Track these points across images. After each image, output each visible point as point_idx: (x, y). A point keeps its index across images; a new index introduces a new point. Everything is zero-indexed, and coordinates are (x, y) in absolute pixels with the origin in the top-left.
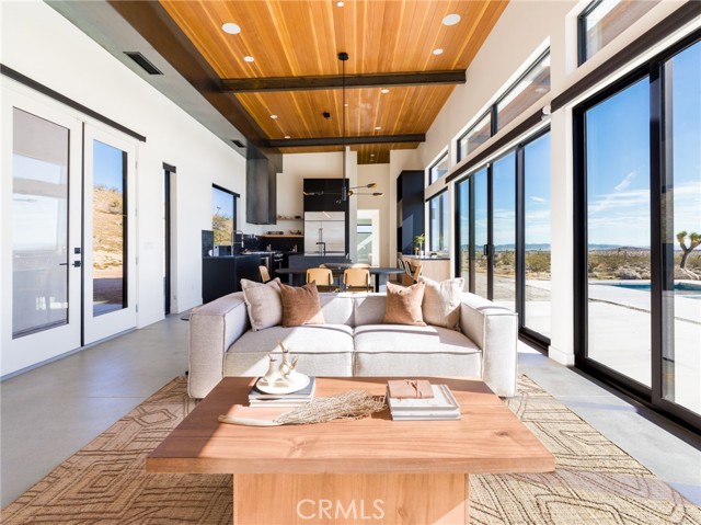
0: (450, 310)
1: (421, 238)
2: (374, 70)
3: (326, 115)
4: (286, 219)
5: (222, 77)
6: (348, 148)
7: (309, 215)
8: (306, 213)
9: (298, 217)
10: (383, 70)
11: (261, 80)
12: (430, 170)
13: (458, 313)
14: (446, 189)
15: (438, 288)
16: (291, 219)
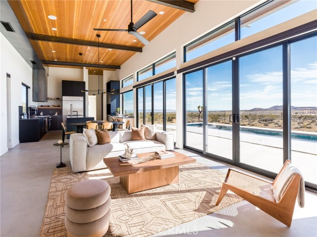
0: (153, 134)
1: (118, 109)
2: (109, 42)
3: (81, 54)
4: (51, 99)
5: (35, 32)
6: (84, 68)
7: (64, 98)
8: (63, 97)
9: (58, 99)
10: (112, 43)
11: (56, 37)
12: (122, 81)
13: (155, 135)
14: (132, 90)
15: (149, 128)
16: (54, 99)
